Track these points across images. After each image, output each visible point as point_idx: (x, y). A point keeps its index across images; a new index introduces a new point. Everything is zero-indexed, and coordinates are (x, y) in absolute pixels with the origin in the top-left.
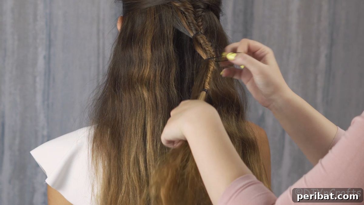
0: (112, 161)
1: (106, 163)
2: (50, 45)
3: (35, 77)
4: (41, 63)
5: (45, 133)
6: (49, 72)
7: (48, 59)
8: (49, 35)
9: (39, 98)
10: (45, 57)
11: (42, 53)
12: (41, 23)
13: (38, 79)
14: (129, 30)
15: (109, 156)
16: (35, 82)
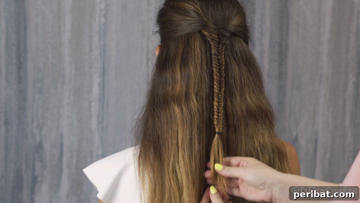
0: (156, 171)
1: (151, 175)
2: (104, 73)
3: (90, 103)
4: (96, 89)
5: (100, 153)
6: (103, 98)
7: (102, 86)
8: (103, 64)
9: (94, 121)
10: (99, 84)
11: (97, 80)
12: (96, 53)
13: (93, 104)
14: (164, 55)
15: (153, 167)
16: (90, 106)
